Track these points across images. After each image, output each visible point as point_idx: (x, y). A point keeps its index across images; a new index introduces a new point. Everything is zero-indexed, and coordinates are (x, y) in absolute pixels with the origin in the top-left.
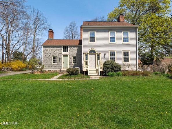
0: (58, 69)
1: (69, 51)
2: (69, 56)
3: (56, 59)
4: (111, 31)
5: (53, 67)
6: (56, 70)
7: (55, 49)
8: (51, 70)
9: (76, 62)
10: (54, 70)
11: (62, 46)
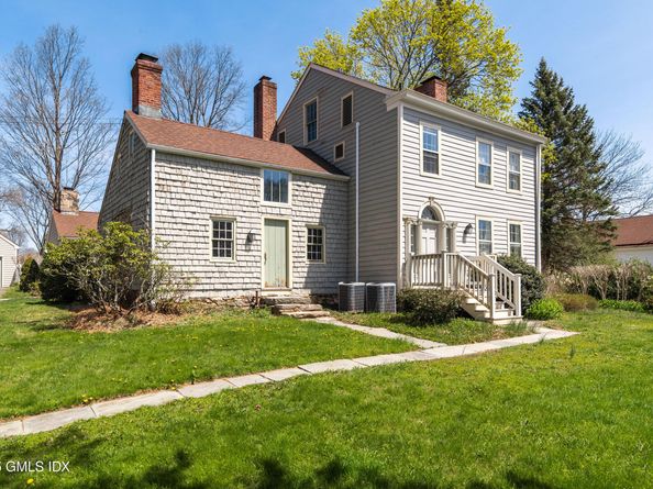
0: (241, 293)
1: (290, 197)
2: (290, 223)
3: (229, 235)
4: (482, 140)
5: (217, 283)
6: (232, 294)
7: (224, 177)
8: (204, 300)
9: (320, 257)
10: (219, 296)
11: (258, 168)
